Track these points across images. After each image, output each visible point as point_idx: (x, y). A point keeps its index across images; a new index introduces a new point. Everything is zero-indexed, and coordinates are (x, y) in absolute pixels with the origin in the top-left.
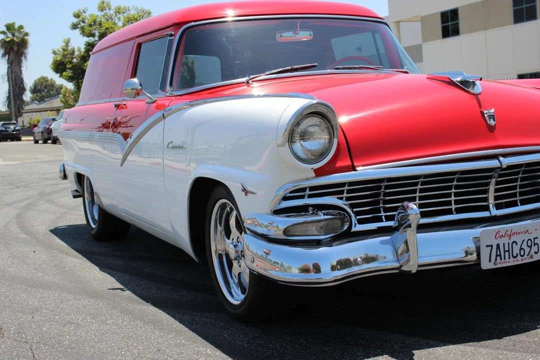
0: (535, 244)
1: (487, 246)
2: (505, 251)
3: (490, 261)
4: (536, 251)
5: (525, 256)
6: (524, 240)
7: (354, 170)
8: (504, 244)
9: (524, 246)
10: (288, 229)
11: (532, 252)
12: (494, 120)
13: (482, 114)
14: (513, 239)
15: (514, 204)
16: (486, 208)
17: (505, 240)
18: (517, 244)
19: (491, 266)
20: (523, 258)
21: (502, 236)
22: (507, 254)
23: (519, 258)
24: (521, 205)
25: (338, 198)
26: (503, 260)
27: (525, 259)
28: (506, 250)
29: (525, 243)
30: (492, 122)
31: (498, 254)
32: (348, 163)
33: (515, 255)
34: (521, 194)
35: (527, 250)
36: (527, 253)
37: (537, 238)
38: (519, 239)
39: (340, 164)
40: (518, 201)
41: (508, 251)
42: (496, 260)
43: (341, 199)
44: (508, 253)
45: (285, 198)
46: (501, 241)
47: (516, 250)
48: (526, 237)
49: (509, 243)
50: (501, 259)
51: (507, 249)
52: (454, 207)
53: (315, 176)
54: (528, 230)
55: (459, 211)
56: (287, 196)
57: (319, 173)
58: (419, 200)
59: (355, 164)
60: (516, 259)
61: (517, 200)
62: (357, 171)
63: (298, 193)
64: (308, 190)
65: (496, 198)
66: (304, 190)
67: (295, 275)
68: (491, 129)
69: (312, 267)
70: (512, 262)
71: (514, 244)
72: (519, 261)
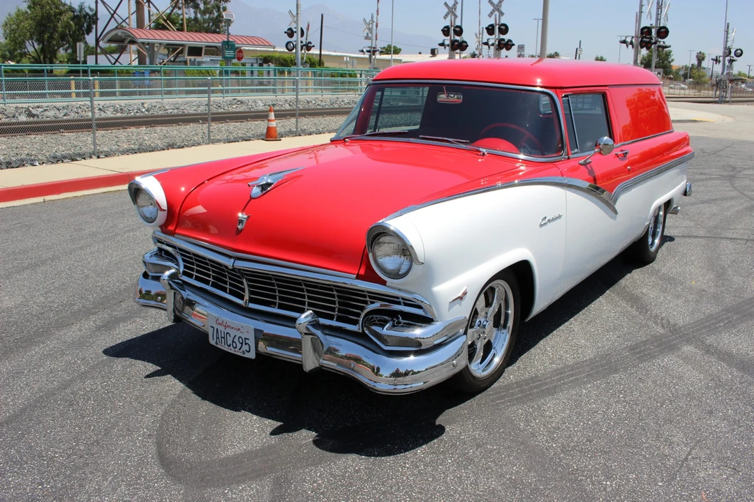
2: (222, 337)
5: (237, 349)
9: (236, 340)
14: (228, 330)
23: (231, 347)
29: (237, 338)
30: (240, 227)
35: (239, 346)
38: (232, 333)
41: (224, 338)
48: (238, 334)
70: (226, 348)
72: (232, 351)
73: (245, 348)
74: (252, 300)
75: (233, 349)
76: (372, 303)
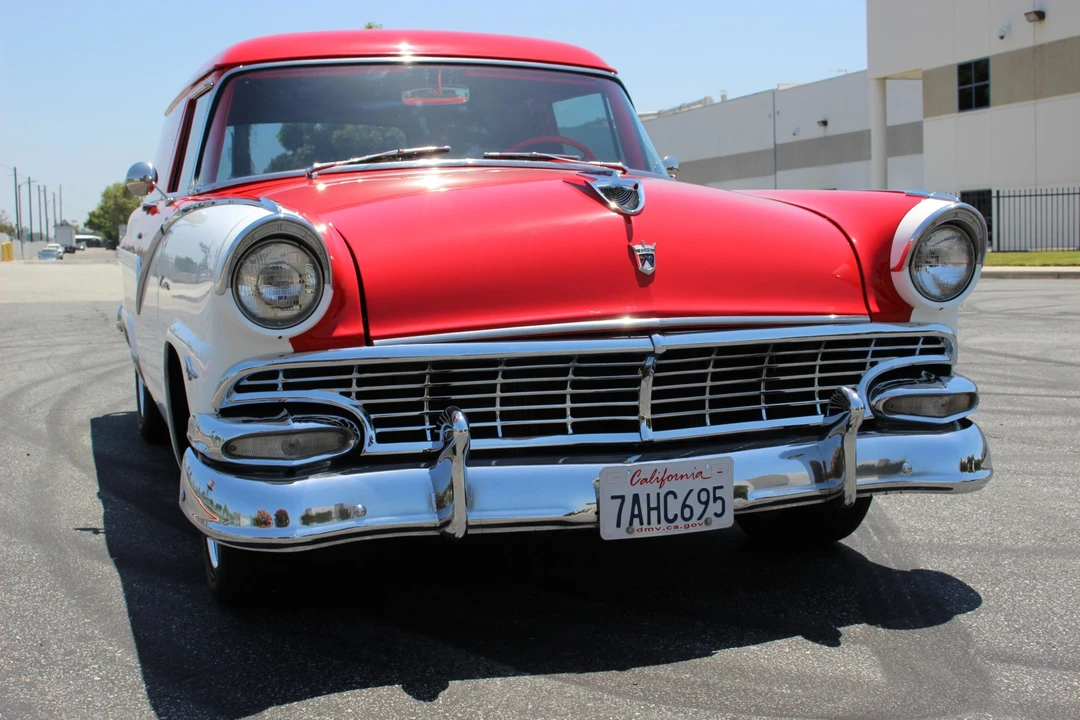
0: (715, 501)
1: (613, 497)
2: (650, 509)
3: (618, 525)
4: (719, 512)
5: (694, 520)
6: (691, 491)
7: (369, 343)
8: (648, 495)
9: (692, 501)
10: (232, 444)
11: (709, 513)
12: (652, 264)
13: (631, 251)
14: (668, 486)
15: (698, 421)
16: (634, 427)
17: (653, 489)
18: (676, 497)
19: (621, 534)
20: (690, 523)
21: (646, 480)
22: (654, 514)
23: (680, 522)
24: (712, 423)
25: (342, 393)
26: (645, 525)
27: (694, 525)
28: (652, 506)
29: (694, 495)
30: (648, 268)
31: (636, 512)
32: (359, 330)
33: (671, 517)
34: (714, 404)
35: (698, 509)
36: (697, 514)
37: (722, 487)
39: (342, 331)
40: (707, 417)
41: (658, 508)
42: (631, 523)
43: (348, 395)
44: (656, 512)
45: (239, 388)
46: (642, 491)
47: (674, 507)
48: (697, 485)
49: (658, 494)
50: (641, 523)
51: (656, 505)
52: (569, 420)
53: (292, 350)
54: (701, 473)
55: (579, 429)
56: (242, 384)
57: (301, 344)
58: (501, 405)
59: (373, 333)
60: (673, 525)
61: (704, 415)
62: (372, 345)
63: (262, 379)
64: (281, 375)
65: (655, 409)
66: (273, 374)
67: (245, 531)
68: (645, 280)
69: (273, 517)
70: (661, 530)
71: (670, 497)
72: (680, 528)
73: (715, 507)
74: (657, 425)
75: (683, 523)
76: (873, 364)
